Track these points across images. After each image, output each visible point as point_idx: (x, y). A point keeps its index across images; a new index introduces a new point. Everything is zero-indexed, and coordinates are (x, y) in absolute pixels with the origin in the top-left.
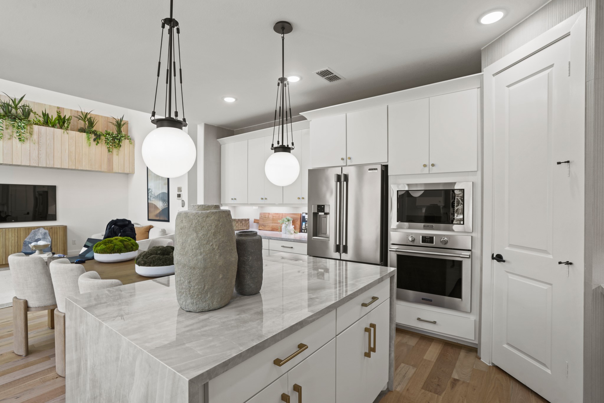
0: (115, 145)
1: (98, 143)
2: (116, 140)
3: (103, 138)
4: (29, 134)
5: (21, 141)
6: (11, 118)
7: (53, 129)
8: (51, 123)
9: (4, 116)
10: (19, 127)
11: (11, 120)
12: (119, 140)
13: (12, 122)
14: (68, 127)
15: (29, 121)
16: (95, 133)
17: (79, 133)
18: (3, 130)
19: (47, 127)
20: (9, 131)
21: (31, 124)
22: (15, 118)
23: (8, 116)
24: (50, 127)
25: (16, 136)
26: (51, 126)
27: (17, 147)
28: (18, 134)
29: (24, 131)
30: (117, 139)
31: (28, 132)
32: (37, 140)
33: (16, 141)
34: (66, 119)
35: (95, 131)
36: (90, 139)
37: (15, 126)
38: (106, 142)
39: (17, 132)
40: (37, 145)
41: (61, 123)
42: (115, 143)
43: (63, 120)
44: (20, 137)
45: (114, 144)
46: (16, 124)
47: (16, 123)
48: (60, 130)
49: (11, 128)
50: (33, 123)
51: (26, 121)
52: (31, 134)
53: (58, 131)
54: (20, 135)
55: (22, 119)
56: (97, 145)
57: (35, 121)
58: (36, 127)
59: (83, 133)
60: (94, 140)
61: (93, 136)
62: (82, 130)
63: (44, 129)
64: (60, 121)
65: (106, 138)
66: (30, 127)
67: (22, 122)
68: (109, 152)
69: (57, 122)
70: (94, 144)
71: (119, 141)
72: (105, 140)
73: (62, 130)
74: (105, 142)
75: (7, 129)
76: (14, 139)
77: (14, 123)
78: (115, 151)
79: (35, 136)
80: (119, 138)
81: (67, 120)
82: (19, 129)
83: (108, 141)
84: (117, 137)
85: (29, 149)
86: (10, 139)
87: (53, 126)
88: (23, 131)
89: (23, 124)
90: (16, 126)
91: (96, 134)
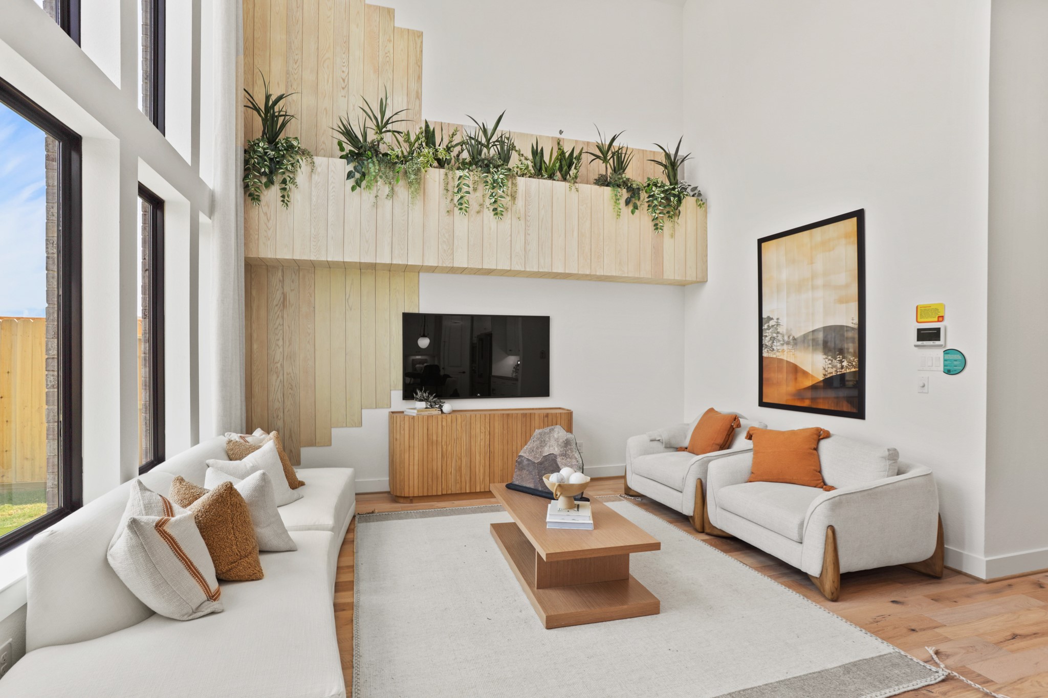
0: (668, 212)
1: (636, 207)
2: (672, 198)
3: (644, 195)
4: (509, 198)
5: (496, 214)
6: (481, 166)
7: (550, 182)
8: (546, 171)
9: (470, 164)
10: (495, 184)
11: (481, 170)
12: (679, 196)
13: (483, 173)
14: (576, 177)
15: (510, 170)
16: (626, 184)
17: (597, 187)
18: (468, 193)
19: (540, 180)
20: (479, 194)
21: (513, 177)
22: (487, 166)
23: (476, 164)
24: (544, 179)
25: (489, 206)
26: (546, 176)
27: (490, 229)
28: (493, 200)
29: (503, 191)
30: (674, 196)
31: (509, 194)
32: (522, 212)
33: (488, 214)
34: (574, 156)
35: (628, 179)
36: (620, 201)
37: (487, 182)
38: (649, 206)
39: (491, 195)
40: (522, 222)
41: (565, 168)
42: (669, 205)
43: (568, 161)
44: (495, 206)
45: (667, 209)
46: (490, 179)
47: (489, 175)
48: (563, 183)
49: (481, 186)
50: (517, 174)
51: (506, 169)
52: (514, 198)
53: (559, 186)
54: (495, 202)
55: (499, 166)
56: (633, 212)
57: (521, 169)
58: (521, 181)
59: (606, 188)
60: (627, 202)
61: (624, 194)
62: (602, 181)
63: (535, 181)
64: (564, 163)
65: (649, 197)
66: (512, 183)
67: (499, 173)
68: (657, 229)
69: (558, 165)
70: (626, 211)
71: (680, 201)
72: (647, 200)
73: (567, 184)
74: (646, 205)
75: (475, 190)
76: (486, 210)
77: (487, 176)
78: (667, 225)
79: (520, 202)
80: (676, 192)
81: (575, 158)
82: (494, 188)
83: (655, 202)
84: (673, 192)
85: (509, 234)
86: (478, 212)
87: (551, 177)
88: (500, 192)
89: (501, 176)
90: (490, 182)
91: (630, 189)
